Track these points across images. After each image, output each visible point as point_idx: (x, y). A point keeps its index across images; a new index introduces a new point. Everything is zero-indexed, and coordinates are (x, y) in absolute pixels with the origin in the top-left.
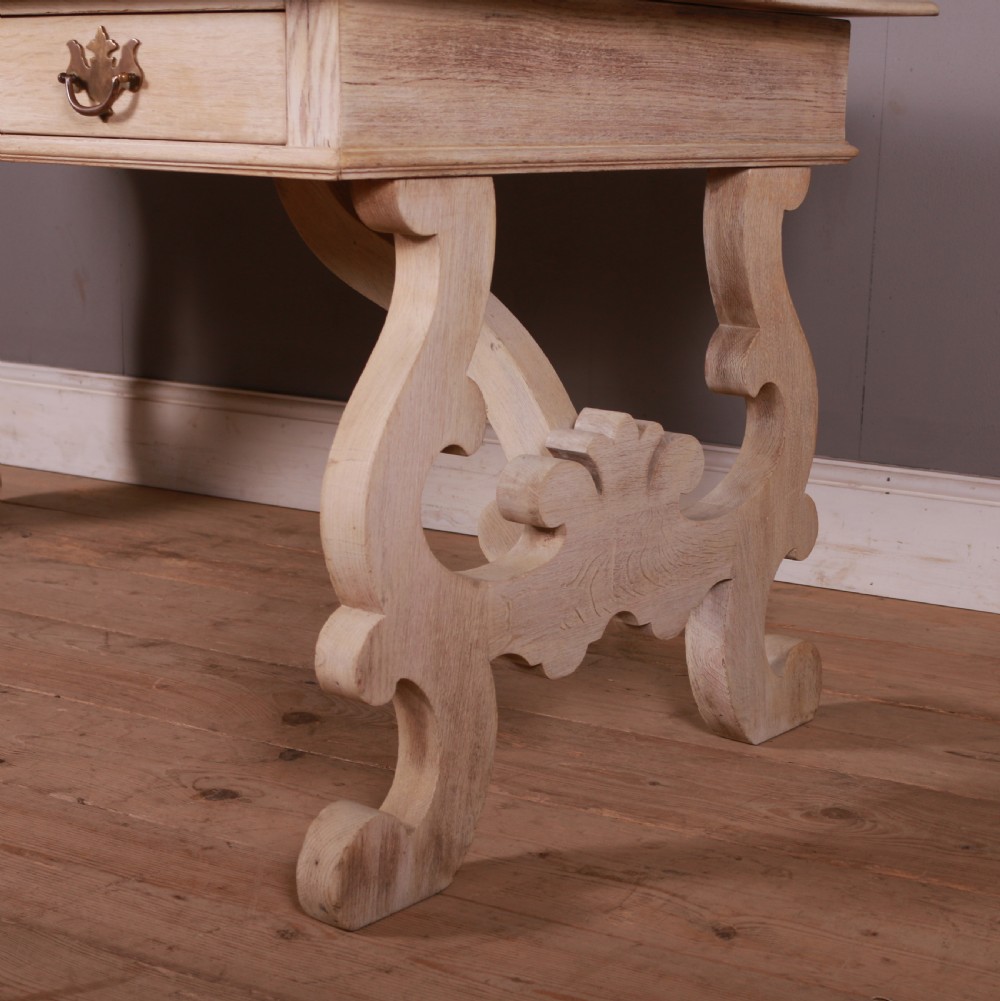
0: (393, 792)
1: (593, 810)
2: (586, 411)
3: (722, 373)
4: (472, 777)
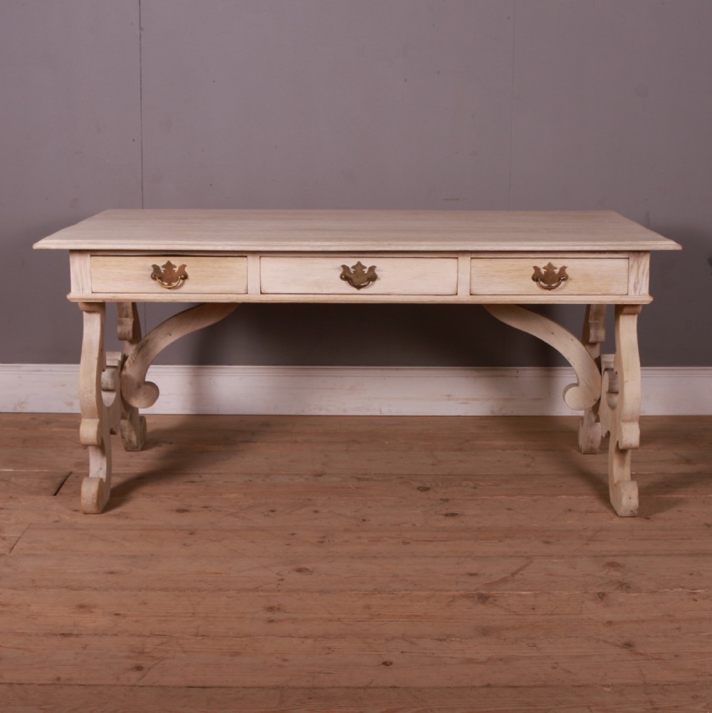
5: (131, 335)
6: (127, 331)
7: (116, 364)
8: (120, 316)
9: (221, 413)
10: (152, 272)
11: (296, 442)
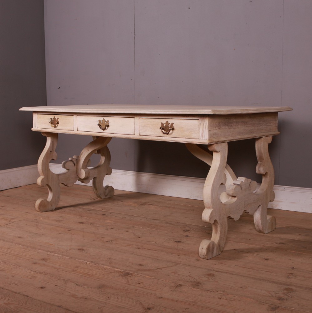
0: (212, 238)
1: (241, 243)
2: (239, 177)
3: (259, 171)
4: (224, 236)
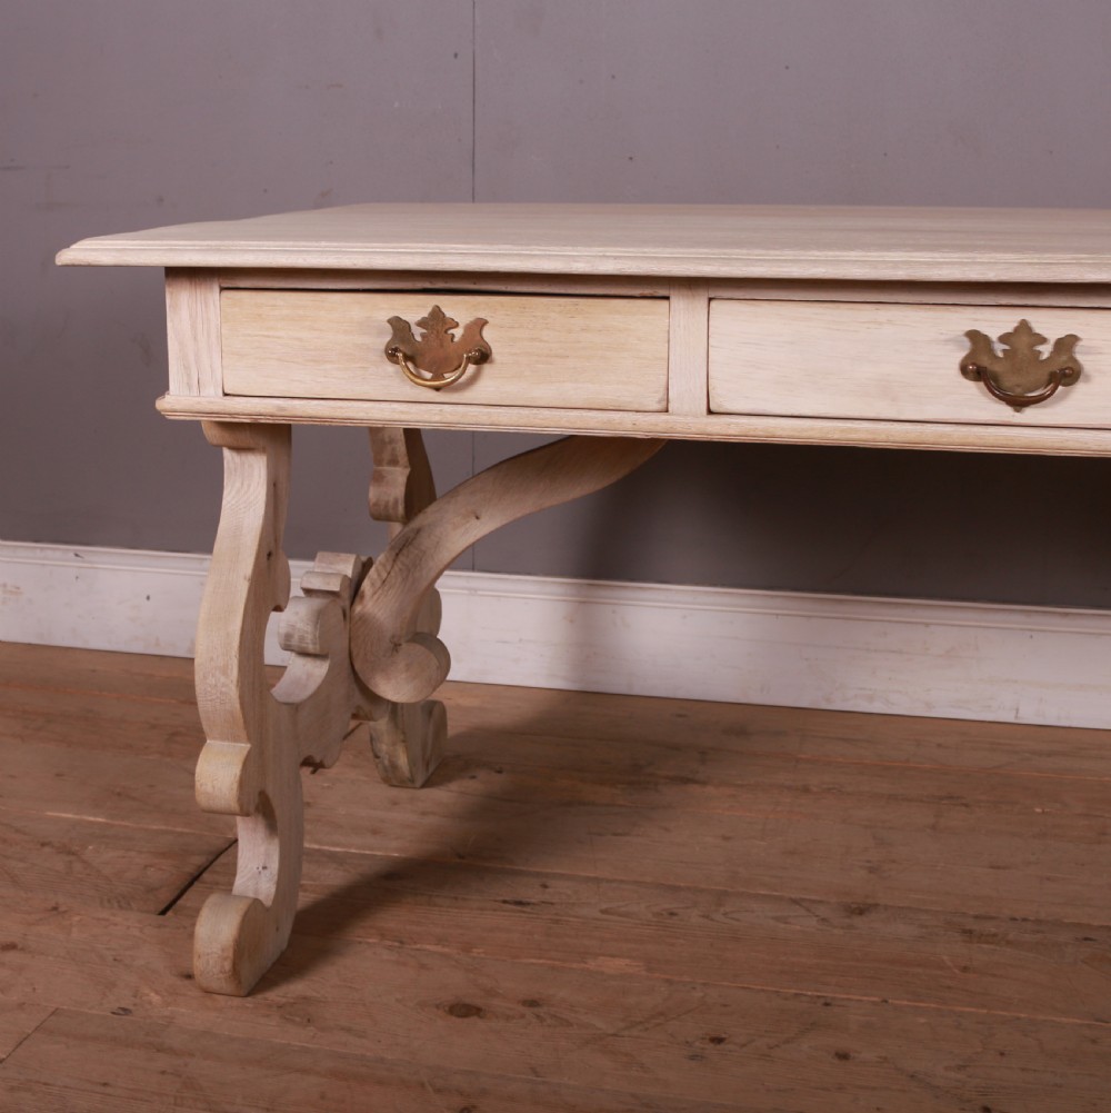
5: (401, 509)
6: (391, 499)
7: (335, 586)
8: (379, 462)
9: (637, 691)
10: (388, 338)
11: (806, 790)
